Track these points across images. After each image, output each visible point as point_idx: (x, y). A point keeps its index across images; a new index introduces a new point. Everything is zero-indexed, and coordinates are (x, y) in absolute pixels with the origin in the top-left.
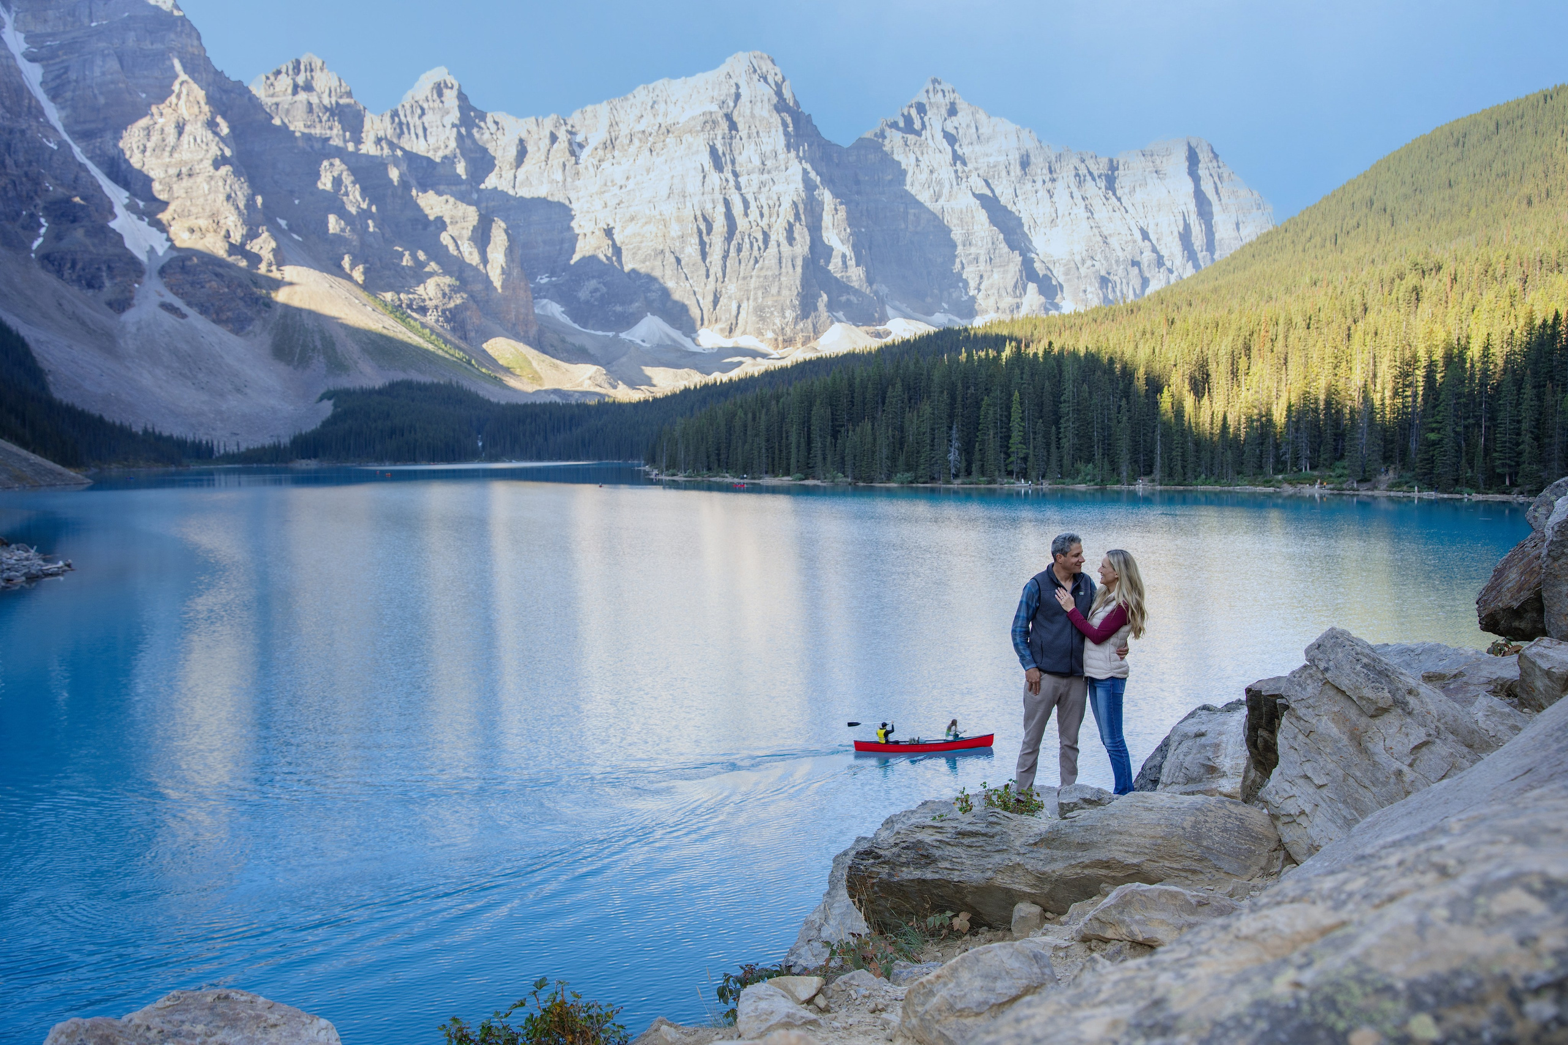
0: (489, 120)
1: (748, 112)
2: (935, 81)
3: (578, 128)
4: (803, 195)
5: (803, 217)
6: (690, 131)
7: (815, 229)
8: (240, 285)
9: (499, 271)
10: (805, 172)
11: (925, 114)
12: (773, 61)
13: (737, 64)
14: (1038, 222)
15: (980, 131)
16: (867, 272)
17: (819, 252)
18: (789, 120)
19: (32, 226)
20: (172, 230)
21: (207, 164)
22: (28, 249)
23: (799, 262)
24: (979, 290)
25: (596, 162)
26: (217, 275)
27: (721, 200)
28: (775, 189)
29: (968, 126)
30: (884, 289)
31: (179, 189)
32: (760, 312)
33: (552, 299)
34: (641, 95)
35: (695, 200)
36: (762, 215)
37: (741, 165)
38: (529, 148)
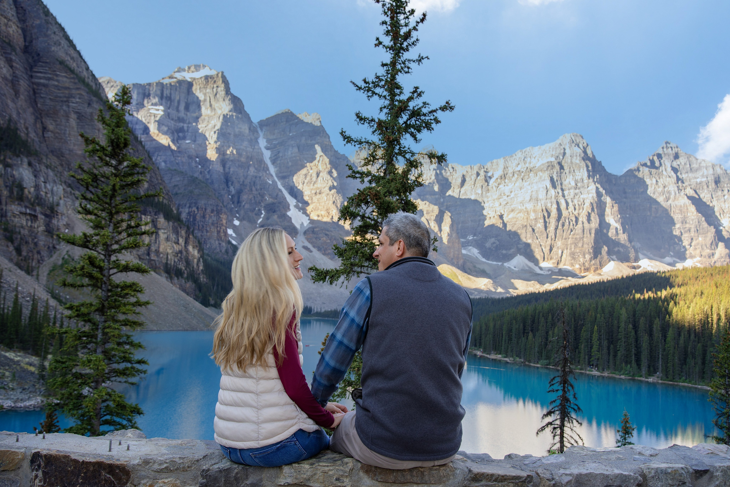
0: (450, 167)
1: (569, 161)
2: (667, 143)
3: (489, 169)
4: (596, 199)
5: (596, 210)
6: (541, 171)
7: (602, 215)
8: (335, 239)
9: (446, 235)
10: (597, 188)
11: (662, 158)
12: (582, 137)
13: (566, 139)
14: (725, 211)
15: (692, 166)
16: (629, 237)
17: (603, 225)
18: (589, 164)
19: (259, 214)
20: (311, 215)
21: (327, 189)
22: (256, 223)
23: (593, 232)
24: (691, 246)
25: (497, 185)
26: (326, 235)
27: (555, 202)
28: (582, 196)
29: (685, 164)
30: (638, 245)
31: (315, 199)
32: (573, 255)
33: (474, 247)
34: (519, 154)
35: (543, 202)
36: (575, 209)
37: (565, 186)
38: (467, 179)
